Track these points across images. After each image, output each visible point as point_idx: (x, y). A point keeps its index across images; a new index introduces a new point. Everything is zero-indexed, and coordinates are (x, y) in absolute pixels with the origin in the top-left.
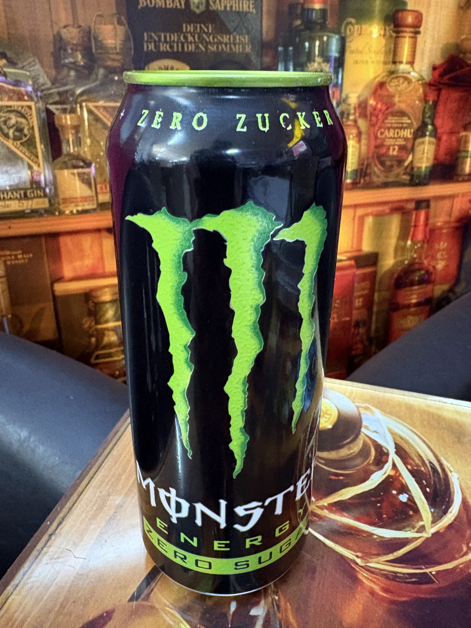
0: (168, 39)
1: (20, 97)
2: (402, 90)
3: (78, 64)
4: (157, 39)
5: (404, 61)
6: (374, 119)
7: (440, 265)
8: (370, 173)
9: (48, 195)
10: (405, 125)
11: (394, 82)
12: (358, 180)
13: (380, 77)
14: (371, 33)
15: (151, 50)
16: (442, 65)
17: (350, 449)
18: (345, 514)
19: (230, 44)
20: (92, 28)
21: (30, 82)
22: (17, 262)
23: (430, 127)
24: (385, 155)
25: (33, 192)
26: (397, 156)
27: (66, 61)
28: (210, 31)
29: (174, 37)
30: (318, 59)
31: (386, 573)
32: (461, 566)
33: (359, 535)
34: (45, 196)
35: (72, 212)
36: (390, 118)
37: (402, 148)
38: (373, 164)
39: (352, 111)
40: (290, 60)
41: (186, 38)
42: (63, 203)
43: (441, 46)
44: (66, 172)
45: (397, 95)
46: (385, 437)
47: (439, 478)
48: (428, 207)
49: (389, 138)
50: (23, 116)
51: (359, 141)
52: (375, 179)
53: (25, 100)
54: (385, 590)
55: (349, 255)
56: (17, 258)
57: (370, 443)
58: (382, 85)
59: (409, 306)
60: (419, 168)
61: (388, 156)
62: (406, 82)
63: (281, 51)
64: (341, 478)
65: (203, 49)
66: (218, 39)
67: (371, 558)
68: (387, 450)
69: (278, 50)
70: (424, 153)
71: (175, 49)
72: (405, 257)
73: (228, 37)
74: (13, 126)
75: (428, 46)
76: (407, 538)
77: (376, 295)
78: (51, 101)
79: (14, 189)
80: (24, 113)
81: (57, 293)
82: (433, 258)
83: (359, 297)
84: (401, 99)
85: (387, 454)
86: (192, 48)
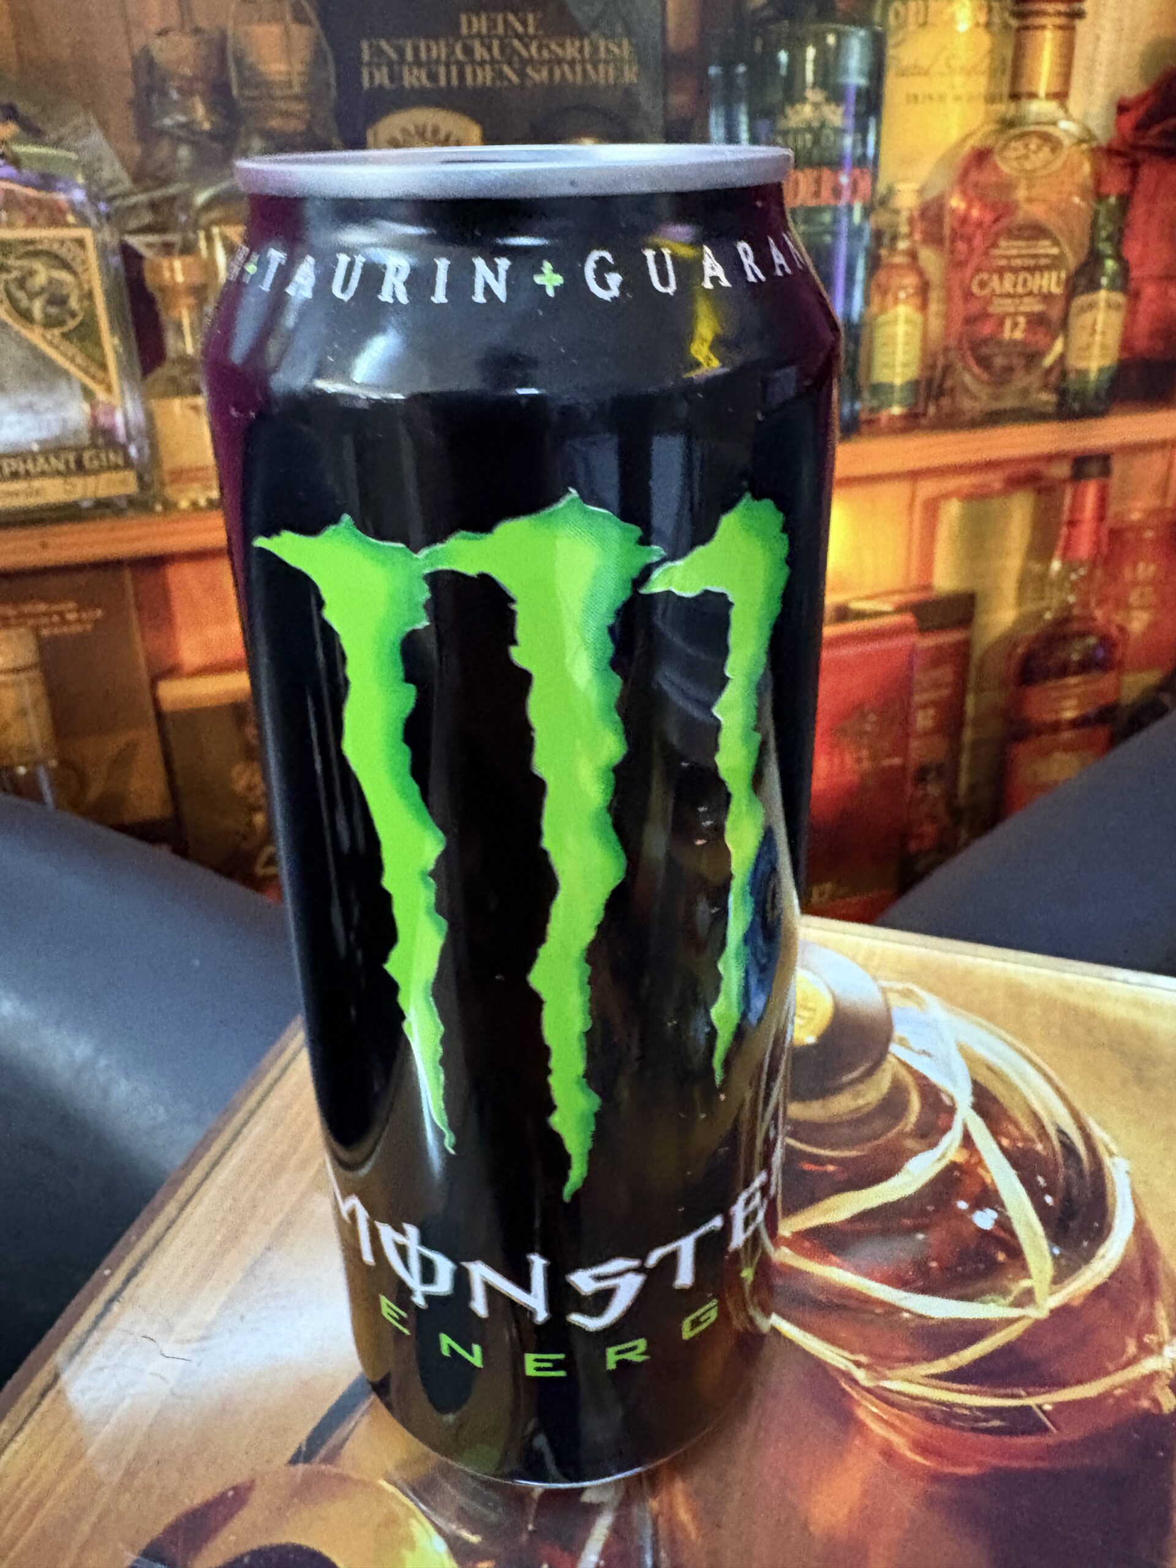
0: (423, 55)
1: (55, 217)
2: (1034, 171)
3: (197, 128)
4: (394, 56)
5: (1042, 91)
6: (961, 246)
7: (1138, 622)
8: (952, 390)
9: (136, 463)
10: (1043, 262)
11: (1015, 149)
12: (920, 409)
13: (979, 135)
14: (952, 19)
15: (381, 87)
16: (1142, 99)
17: (857, 1095)
18: (834, 1258)
19: (583, 61)
20: (230, 33)
21: (80, 180)
22: (65, 629)
23: (1110, 264)
24: (993, 340)
25: (98, 457)
26: (1024, 343)
27: (168, 122)
28: (531, 30)
29: (439, 50)
30: (814, 95)
31: (926, 1404)
32: (1118, 1392)
33: (865, 1312)
34: (128, 464)
35: (194, 504)
36: (1003, 243)
37: (1037, 321)
38: (959, 365)
39: (904, 229)
40: (739, 100)
41: (468, 51)
42: (173, 481)
43: (1139, 47)
44: (177, 405)
45: (1023, 183)
46: (948, 1065)
47: (1080, 1173)
48: (1106, 472)
49: (1001, 296)
50: (66, 266)
51: (924, 306)
52: (967, 404)
53: (67, 225)
54: (923, 1448)
55: (898, 599)
56: (64, 622)
57: (909, 1080)
58: (981, 157)
59: (1056, 727)
60: (1083, 373)
61: (999, 343)
62: (1046, 150)
63: (716, 75)
64: (831, 1168)
65: (514, 78)
66: (551, 51)
67: (890, 1368)
68: (952, 1099)
69: (707, 76)
70: (1094, 332)
71: (443, 82)
72: (1044, 604)
73: (577, 44)
74: (43, 290)
75: (1105, 48)
76: (986, 1321)
77: (970, 700)
78: (133, 224)
79: (53, 449)
80: (69, 257)
81: (167, 706)
82: (1122, 604)
83: (924, 706)
84: (1034, 193)
85: (951, 1111)
86: (485, 77)
